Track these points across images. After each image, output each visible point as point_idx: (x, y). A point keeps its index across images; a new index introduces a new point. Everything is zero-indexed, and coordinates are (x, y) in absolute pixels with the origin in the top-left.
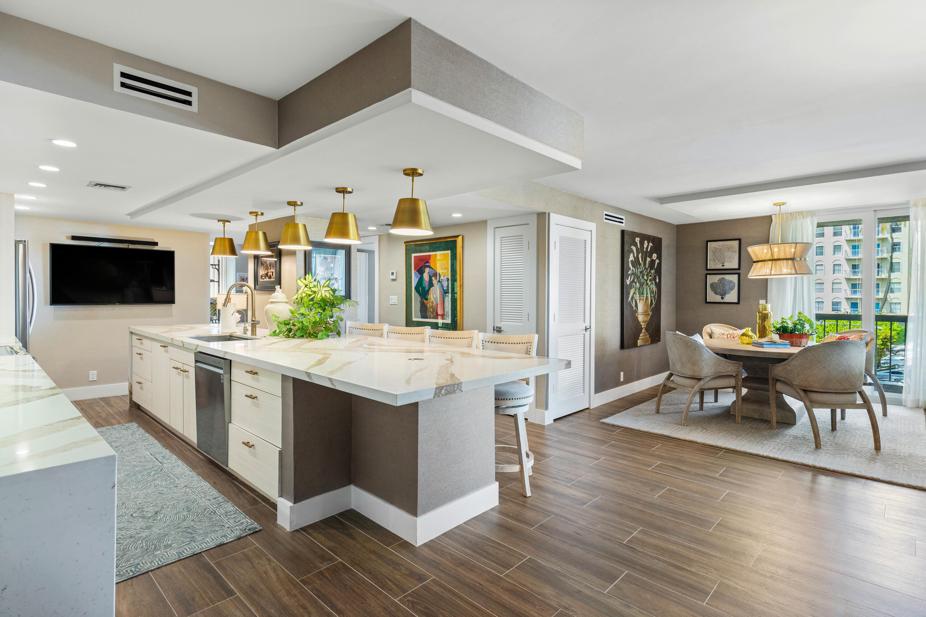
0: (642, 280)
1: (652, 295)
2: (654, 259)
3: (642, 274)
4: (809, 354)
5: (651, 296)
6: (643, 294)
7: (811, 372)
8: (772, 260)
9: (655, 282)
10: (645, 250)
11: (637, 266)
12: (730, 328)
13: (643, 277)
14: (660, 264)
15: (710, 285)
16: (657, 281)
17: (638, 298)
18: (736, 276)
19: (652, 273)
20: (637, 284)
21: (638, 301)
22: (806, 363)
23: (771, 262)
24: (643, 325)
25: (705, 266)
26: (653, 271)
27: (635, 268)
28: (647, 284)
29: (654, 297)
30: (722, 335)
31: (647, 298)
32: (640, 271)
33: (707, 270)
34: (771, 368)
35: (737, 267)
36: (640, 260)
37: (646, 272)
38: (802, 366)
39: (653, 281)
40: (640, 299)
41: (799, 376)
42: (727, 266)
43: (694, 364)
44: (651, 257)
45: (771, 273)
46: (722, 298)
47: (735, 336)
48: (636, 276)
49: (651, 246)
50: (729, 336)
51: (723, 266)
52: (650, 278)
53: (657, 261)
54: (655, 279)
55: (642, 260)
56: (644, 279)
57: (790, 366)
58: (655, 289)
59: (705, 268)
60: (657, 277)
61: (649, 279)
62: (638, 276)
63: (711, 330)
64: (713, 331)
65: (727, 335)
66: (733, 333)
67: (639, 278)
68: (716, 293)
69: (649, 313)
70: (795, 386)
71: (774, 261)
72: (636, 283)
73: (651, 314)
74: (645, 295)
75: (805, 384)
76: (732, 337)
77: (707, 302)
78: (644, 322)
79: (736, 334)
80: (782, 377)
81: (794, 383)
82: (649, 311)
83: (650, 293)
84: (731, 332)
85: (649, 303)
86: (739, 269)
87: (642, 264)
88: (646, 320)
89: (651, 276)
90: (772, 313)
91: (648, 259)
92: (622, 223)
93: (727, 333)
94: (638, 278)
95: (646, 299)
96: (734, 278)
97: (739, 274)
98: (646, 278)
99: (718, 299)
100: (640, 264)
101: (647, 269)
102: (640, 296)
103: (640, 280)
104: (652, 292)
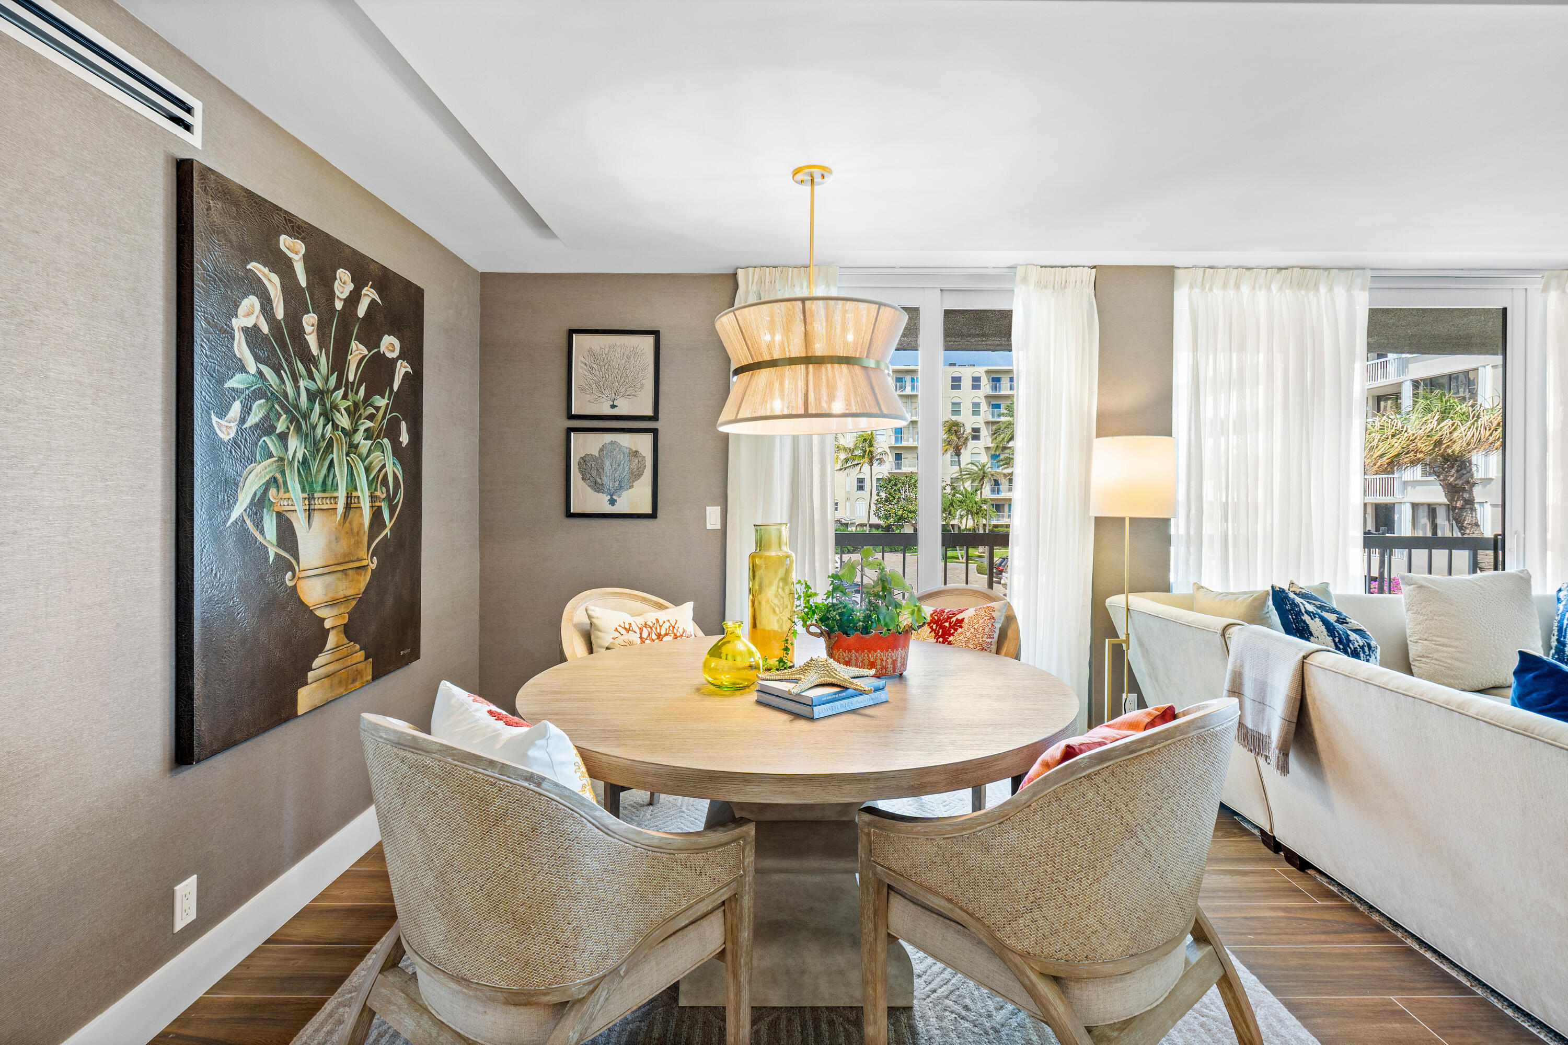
0: (323, 430)
1: (378, 493)
2: (390, 355)
3: (323, 405)
4: (1090, 795)
5: (373, 498)
6: (328, 485)
7: (1096, 885)
8: (807, 360)
9: (395, 443)
10: (339, 305)
11: (290, 364)
12: (644, 600)
13: (327, 416)
14: (415, 381)
15: (579, 463)
16: (405, 439)
17: (300, 507)
18: (648, 437)
19: (377, 409)
20: (294, 442)
21: (299, 522)
22: (1076, 844)
23: (803, 366)
24: (331, 618)
25: (564, 405)
26: (381, 402)
27: (277, 370)
28: (353, 448)
29: (390, 499)
30: (624, 631)
31: (350, 505)
32: (312, 386)
33: (571, 417)
34: (868, 835)
35: (650, 412)
36: (312, 340)
37: (345, 397)
38: (1057, 860)
39: (386, 441)
40: (310, 512)
41: (1040, 907)
42: (624, 408)
43: (522, 925)
44: (371, 342)
45: (806, 409)
46: (612, 502)
47: (663, 632)
48: (283, 406)
49: (373, 301)
50: (645, 635)
51: (613, 406)
52: (369, 424)
53: (402, 368)
54: (392, 432)
55: (322, 344)
56: (335, 427)
57: (987, 849)
58: (392, 468)
59: (563, 413)
60: (403, 425)
61: (362, 428)
62: (296, 407)
63: (590, 617)
64: (594, 620)
65: (641, 630)
66: (657, 621)
67: (306, 416)
68: (598, 487)
69: (364, 563)
70: (1018, 960)
71: (811, 366)
72: (283, 437)
73: (374, 566)
74: (342, 494)
75: (1066, 950)
76: (654, 637)
77: (570, 515)
78: (333, 603)
79: (667, 625)
80: (937, 894)
81: (1009, 942)
82: (363, 553)
83: (370, 484)
84: (652, 615)
85: (362, 524)
86: (655, 418)
87: (323, 360)
88: (350, 592)
89: (371, 417)
90: (794, 555)
91: (358, 351)
92: (188, 127)
93: (640, 621)
94: (298, 418)
95: (348, 507)
96: (643, 443)
97: (655, 432)
98: (344, 421)
99: (598, 503)
100: (309, 360)
101: (350, 388)
102: (311, 498)
103: (314, 428)
104: (378, 480)
